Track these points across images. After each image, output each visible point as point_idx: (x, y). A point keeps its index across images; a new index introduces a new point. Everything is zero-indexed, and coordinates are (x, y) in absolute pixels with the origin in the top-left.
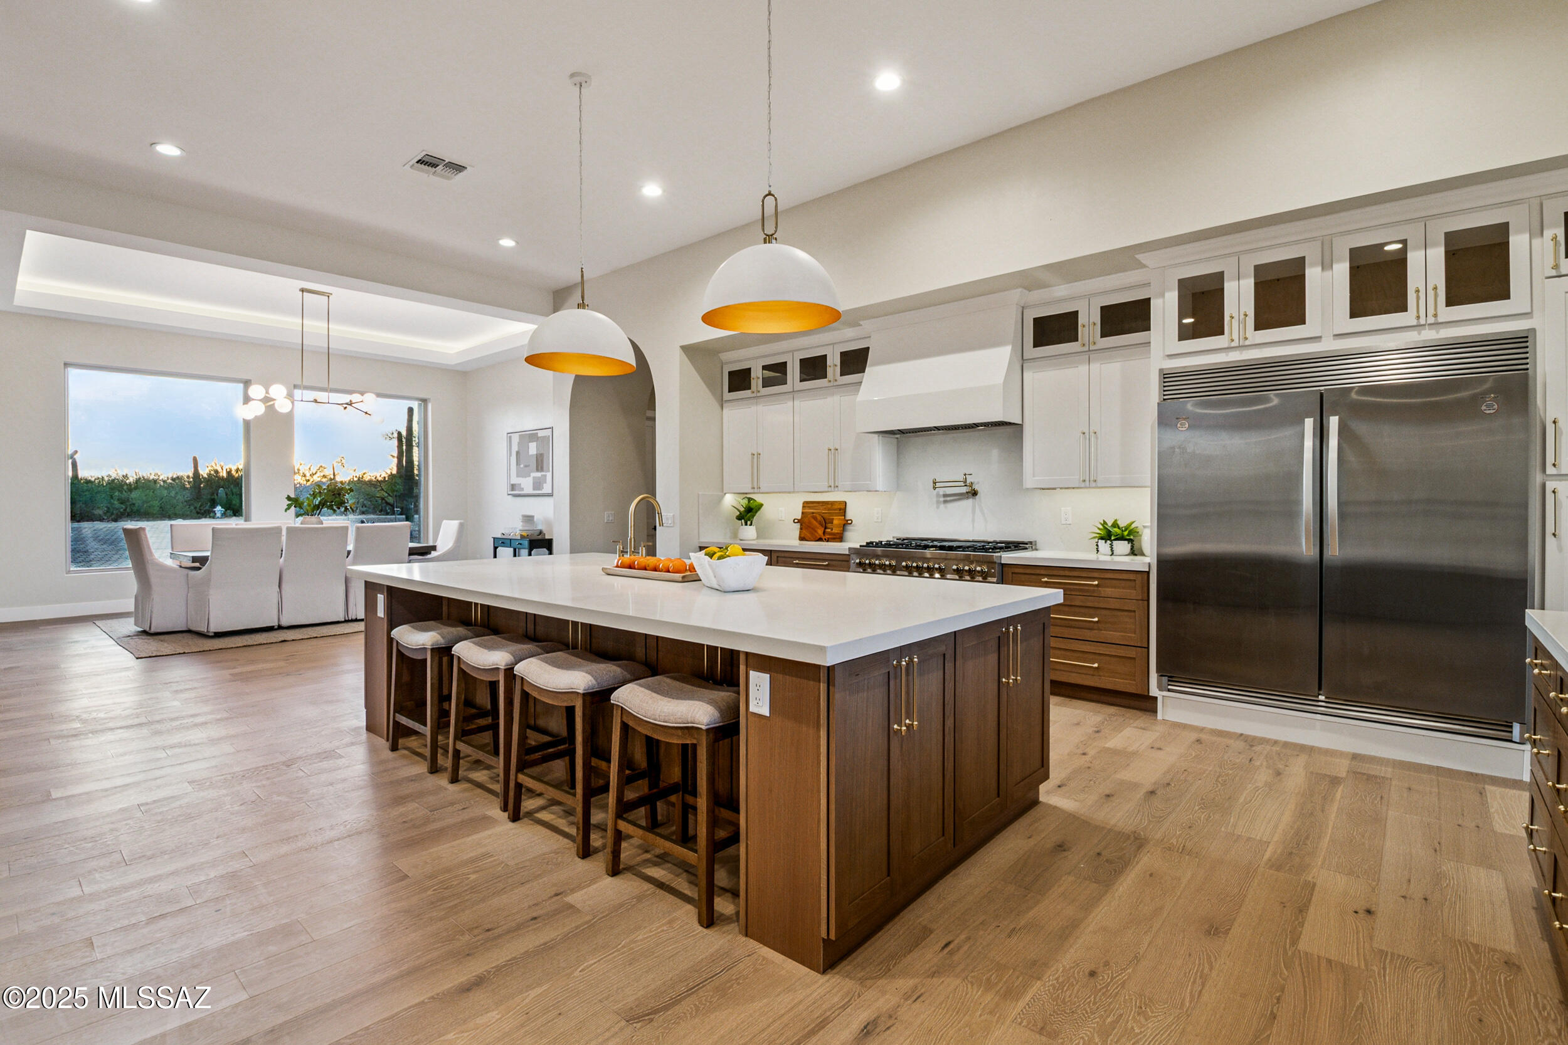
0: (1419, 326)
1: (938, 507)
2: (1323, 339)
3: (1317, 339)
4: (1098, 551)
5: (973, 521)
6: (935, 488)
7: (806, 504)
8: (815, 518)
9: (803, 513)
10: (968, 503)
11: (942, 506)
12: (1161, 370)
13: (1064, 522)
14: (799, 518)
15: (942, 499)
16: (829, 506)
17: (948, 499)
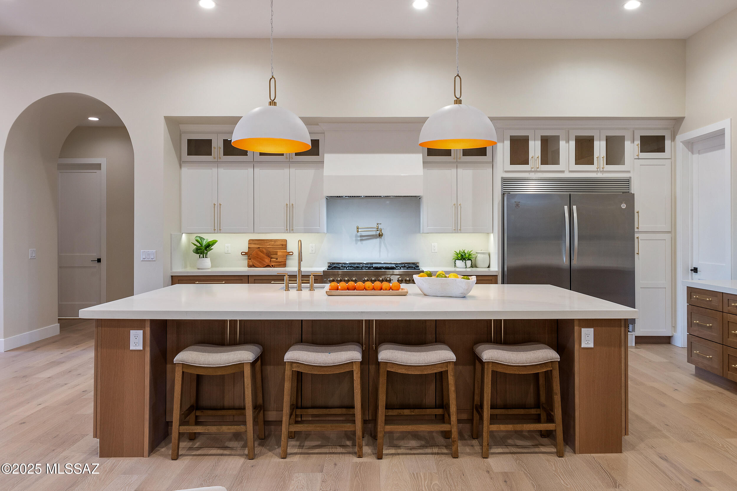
0: (597, 172)
1: (356, 243)
2: (565, 172)
3: (563, 172)
4: (455, 266)
5: (380, 251)
6: (358, 231)
7: (251, 242)
8: (262, 252)
9: (249, 247)
10: (377, 241)
11: (359, 243)
12: (502, 178)
13: (433, 251)
14: (247, 251)
15: (359, 238)
16: (273, 243)
17: (363, 238)
